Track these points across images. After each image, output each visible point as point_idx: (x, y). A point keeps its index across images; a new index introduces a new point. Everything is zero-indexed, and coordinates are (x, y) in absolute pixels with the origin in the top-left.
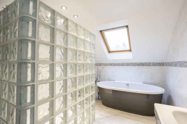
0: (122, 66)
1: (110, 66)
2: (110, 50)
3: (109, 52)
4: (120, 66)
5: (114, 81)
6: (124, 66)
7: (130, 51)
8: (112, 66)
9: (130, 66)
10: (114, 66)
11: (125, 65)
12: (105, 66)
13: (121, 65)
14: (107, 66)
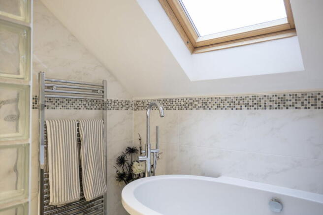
0: (252, 110)
1: (201, 110)
2: (199, 40)
3: (195, 47)
4: (245, 111)
5: (218, 176)
6: (260, 111)
7: (290, 29)
8: (208, 110)
9: (291, 110)
10: (219, 110)
11: (269, 103)
12: (185, 111)
13: (247, 106)
14: (188, 111)
